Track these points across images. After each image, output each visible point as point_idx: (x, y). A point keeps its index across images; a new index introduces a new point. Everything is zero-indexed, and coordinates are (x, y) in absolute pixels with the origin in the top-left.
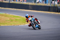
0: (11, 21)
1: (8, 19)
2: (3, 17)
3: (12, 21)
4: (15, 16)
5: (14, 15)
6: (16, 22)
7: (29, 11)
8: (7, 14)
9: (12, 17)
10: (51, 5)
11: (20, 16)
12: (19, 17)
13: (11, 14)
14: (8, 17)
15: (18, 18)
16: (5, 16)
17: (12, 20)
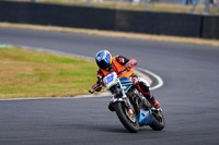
0: (41, 80)
1: (29, 70)
2: (7, 62)
3: (43, 77)
4: (56, 59)
5: (54, 53)
6: (60, 82)
7: (115, 38)
8: (25, 49)
9: (46, 60)
10: (207, 9)
11: (78, 57)
12: (72, 61)
13: (40, 50)
14: (29, 60)
15: (71, 66)
16: (15, 58)
17: (43, 74)
